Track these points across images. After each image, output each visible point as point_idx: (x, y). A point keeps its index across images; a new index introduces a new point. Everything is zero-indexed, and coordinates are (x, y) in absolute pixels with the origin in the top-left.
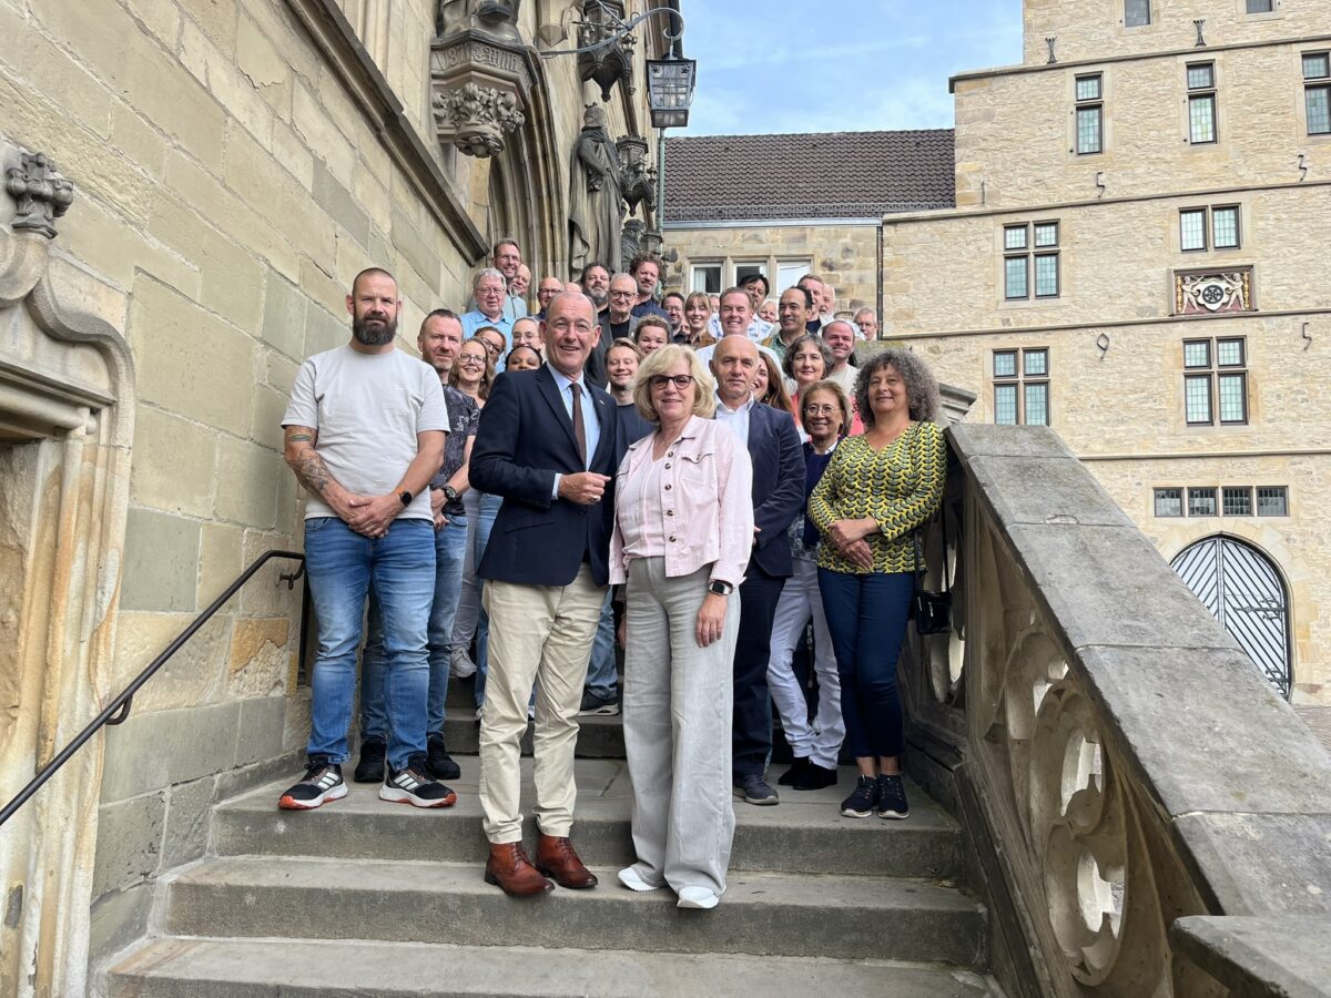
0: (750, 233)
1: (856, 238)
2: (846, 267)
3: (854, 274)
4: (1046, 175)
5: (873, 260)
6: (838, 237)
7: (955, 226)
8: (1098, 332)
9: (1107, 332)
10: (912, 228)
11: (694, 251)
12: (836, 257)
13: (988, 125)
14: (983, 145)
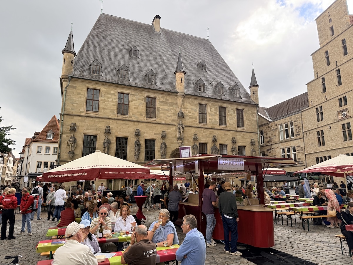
0: (285, 119)
1: (298, 116)
2: (297, 121)
3: (298, 122)
4: (319, 98)
5: (300, 119)
6: (296, 116)
7: (309, 110)
8: (329, 125)
9: (330, 125)
10: (305, 112)
11: (278, 123)
12: (296, 120)
13: (311, 91)
14: (311, 95)
